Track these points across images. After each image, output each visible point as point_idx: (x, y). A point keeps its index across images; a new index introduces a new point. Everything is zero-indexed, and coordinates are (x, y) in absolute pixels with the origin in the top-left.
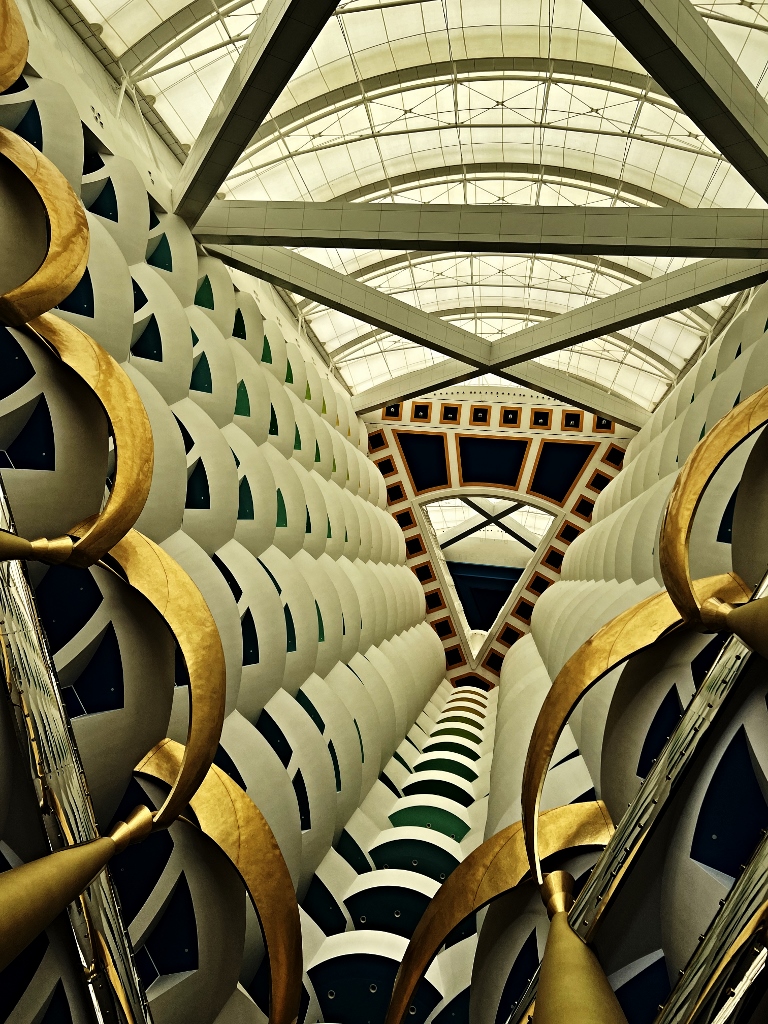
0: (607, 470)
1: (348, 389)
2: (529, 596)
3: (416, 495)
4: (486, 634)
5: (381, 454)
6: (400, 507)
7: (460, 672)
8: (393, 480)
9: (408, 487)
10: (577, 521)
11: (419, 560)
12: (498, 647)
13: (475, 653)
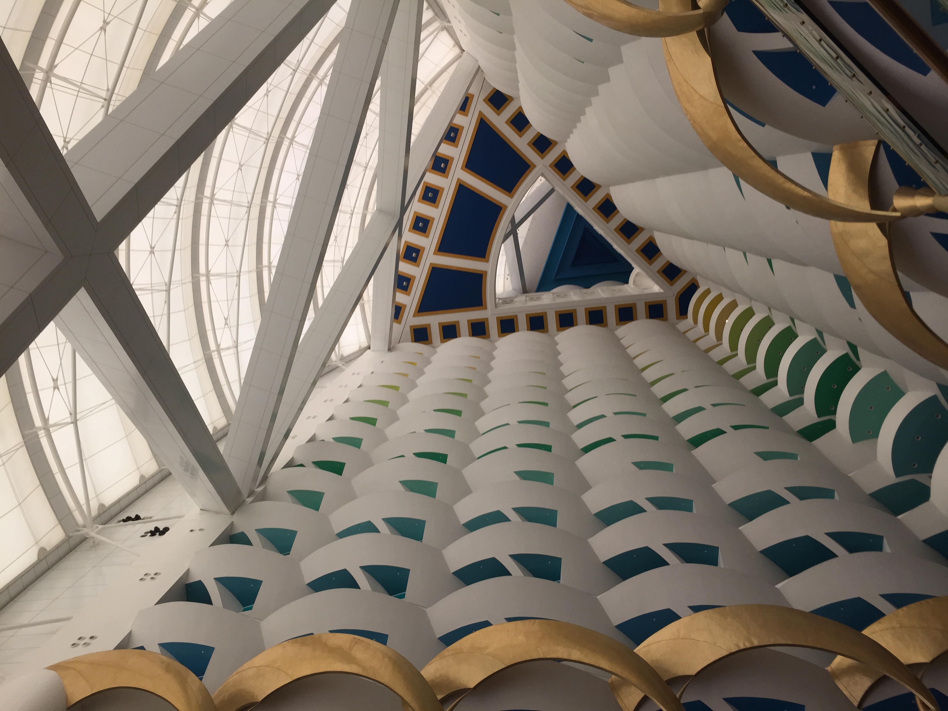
0: (509, 111)
1: (362, 351)
2: (616, 222)
3: (486, 308)
4: (637, 270)
5: (435, 333)
6: (493, 328)
7: (672, 309)
8: (464, 328)
9: (475, 315)
10: (553, 155)
11: (552, 322)
12: (659, 264)
13: (656, 289)
